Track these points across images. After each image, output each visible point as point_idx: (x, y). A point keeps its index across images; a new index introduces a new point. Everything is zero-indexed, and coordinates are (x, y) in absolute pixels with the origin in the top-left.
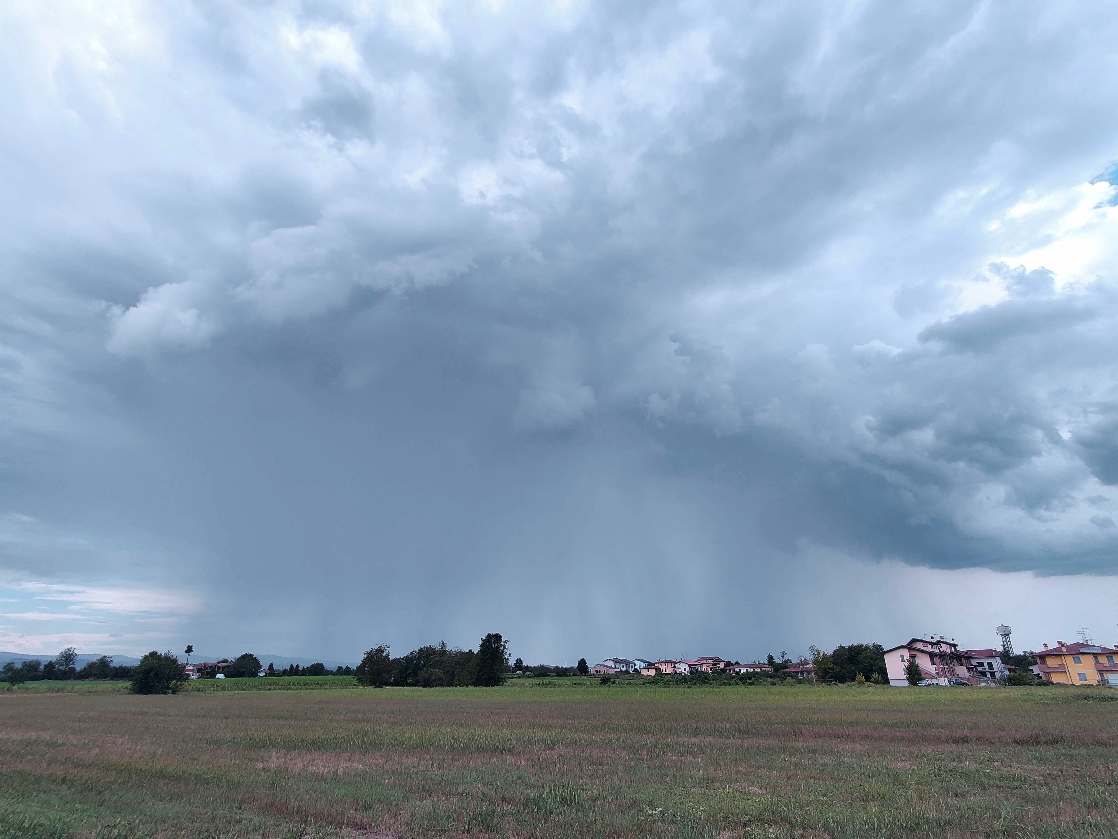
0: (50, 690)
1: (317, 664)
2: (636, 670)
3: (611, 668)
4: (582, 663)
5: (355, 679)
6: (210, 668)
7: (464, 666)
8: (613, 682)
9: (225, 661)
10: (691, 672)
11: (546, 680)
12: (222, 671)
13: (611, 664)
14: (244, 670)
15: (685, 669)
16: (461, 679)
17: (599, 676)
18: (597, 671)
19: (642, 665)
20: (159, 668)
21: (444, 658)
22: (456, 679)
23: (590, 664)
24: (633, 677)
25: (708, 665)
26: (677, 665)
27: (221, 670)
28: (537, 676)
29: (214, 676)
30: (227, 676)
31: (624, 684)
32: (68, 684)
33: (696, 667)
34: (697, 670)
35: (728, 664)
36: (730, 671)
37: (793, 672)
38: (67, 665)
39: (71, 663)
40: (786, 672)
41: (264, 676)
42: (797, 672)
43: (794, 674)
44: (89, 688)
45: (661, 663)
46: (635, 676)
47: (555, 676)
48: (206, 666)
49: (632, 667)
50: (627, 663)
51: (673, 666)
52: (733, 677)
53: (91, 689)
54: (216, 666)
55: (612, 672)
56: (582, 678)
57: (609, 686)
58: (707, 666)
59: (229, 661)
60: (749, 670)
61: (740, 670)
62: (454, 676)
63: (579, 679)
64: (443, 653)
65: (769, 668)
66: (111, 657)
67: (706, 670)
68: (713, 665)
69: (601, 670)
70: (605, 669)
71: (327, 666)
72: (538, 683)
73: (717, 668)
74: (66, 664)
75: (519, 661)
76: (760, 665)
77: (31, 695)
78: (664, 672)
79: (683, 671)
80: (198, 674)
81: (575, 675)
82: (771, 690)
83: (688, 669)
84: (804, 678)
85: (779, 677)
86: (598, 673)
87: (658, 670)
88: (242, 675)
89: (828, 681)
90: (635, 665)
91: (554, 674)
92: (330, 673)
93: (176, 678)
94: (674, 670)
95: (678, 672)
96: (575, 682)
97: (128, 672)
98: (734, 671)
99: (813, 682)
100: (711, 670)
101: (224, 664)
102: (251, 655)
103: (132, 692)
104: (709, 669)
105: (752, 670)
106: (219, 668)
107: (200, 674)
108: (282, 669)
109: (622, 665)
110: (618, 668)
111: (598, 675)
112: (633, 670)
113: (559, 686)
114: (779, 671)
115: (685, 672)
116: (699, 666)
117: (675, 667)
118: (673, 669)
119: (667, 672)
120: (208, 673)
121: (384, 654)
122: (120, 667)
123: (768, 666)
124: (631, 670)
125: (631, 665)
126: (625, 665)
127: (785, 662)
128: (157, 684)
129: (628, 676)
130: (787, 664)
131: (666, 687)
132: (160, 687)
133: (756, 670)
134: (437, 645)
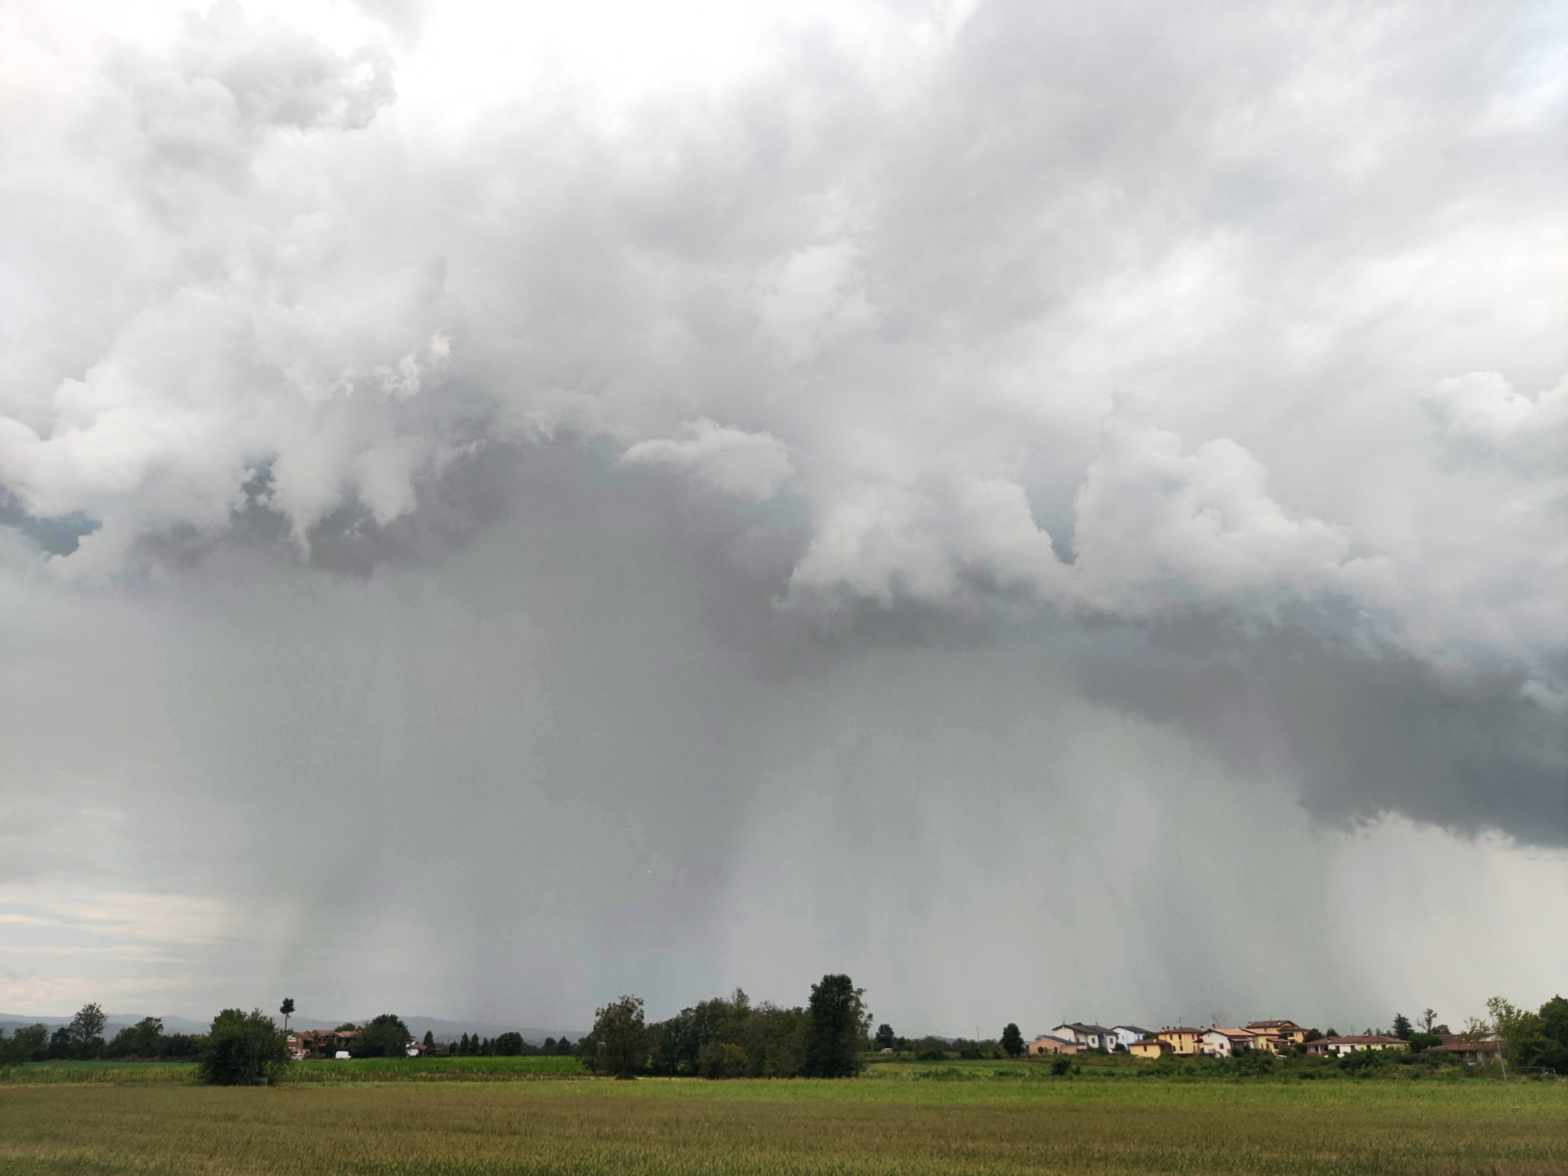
0: (69, 1077)
1: (511, 1034)
2: (1119, 1047)
3: (1068, 1043)
4: (1012, 1032)
5: (580, 1062)
6: (325, 1040)
7: (781, 1039)
8: (1077, 1072)
9: (349, 1027)
10: (1234, 1052)
11: (942, 1067)
12: (346, 1045)
13: (1068, 1035)
14: (382, 1043)
15: (1222, 1046)
16: (778, 1063)
17: (1046, 1059)
18: (1041, 1050)
19: (1132, 1037)
20: (245, 1039)
21: (745, 1023)
22: (767, 1062)
23: (1027, 1035)
24: (1116, 1061)
25: (1269, 1037)
26: (1205, 1038)
27: (344, 1043)
28: (923, 1058)
29: (332, 1055)
30: (354, 1055)
31: (1098, 1075)
32: (96, 1066)
33: (1243, 1042)
34: (1247, 1048)
35: (1312, 1036)
36: (1317, 1050)
37: (1454, 1052)
38: (89, 1034)
39: (95, 1030)
40: (1437, 1053)
41: (417, 1056)
42: (1462, 1053)
43: (1456, 1056)
44: (131, 1074)
45: (1171, 1034)
46: (1119, 1059)
47: (958, 1059)
48: (316, 1035)
49: (1112, 1041)
50: (1101, 1033)
51: (1196, 1039)
52: (1325, 1063)
53: (133, 1077)
54: (334, 1036)
55: (1071, 1051)
56: (1012, 1062)
57: (1071, 1079)
58: (1268, 1040)
59: (356, 1027)
60: (1358, 1047)
61: (1338, 1048)
62: (764, 1057)
63: (1007, 1064)
64: (741, 1012)
65: (1401, 1043)
66: (159, 1020)
67: (1265, 1047)
68: (1280, 1037)
69: (1050, 1045)
70: (1058, 1045)
71: (526, 1037)
72: (926, 1071)
73: (1289, 1044)
74: (87, 1031)
75: (885, 1030)
76: (1381, 1038)
77: (41, 1085)
78: (1178, 1051)
79: (1218, 1049)
80: (304, 1051)
81: (997, 1057)
82: (1411, 1088)
83: (1227, 1045)
84: (1479, 1065)
85: (1423, 1061)
86: (1044, 1053)
87: (1166, 1047)
88: (379, 1052)
89: (1532, 1071)
90: (1117, 1038)
91: (956, 1054)
92: (532, 1051)
93: (274, 1058)
94: (1199, 1047)
95: (1206, 1051)
96: (1001, 1070)
97: (189, 1046)
98: (1326, 1049)
99: (1501, 1073)
100: (1276, 1047)
101: (348, 1034)
102: (393, 1018)
103: (201, 1081)
104: (1271, 1046)
105: (1365, 1048)
106: (340, 1040)
107: (308, 1050)
108: (447, 1043)
109: (1090, 1038)
110: (1083, 1044)
111: (1044, 1057)
112: (1113, 1046)
113: (972, 1077)
114: (1423, 1050)
115: (1222, 1051)
116: (1251, 1039)
117: (1200, 1041)
118: (1196, 1045)
119: (1184, 1052)
120: (321, 1049)
121: (633, 1017)
122: (175, 1036)
123: (1397, 1040)
124: (1110, 1047)
125: (1108, 1038)
126: (1096, 1038)
127: (1436, 1031)
128: (241, 1067)
129: (1105, 1058)
130: (1439, 1036)
131: (1188, 1081)
132: (248, 1072)
133: (1373, 1047)
134: (728, 997)
